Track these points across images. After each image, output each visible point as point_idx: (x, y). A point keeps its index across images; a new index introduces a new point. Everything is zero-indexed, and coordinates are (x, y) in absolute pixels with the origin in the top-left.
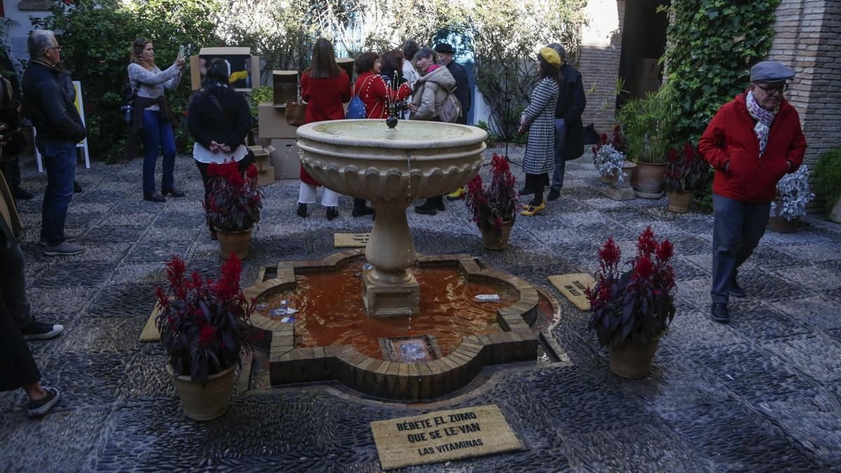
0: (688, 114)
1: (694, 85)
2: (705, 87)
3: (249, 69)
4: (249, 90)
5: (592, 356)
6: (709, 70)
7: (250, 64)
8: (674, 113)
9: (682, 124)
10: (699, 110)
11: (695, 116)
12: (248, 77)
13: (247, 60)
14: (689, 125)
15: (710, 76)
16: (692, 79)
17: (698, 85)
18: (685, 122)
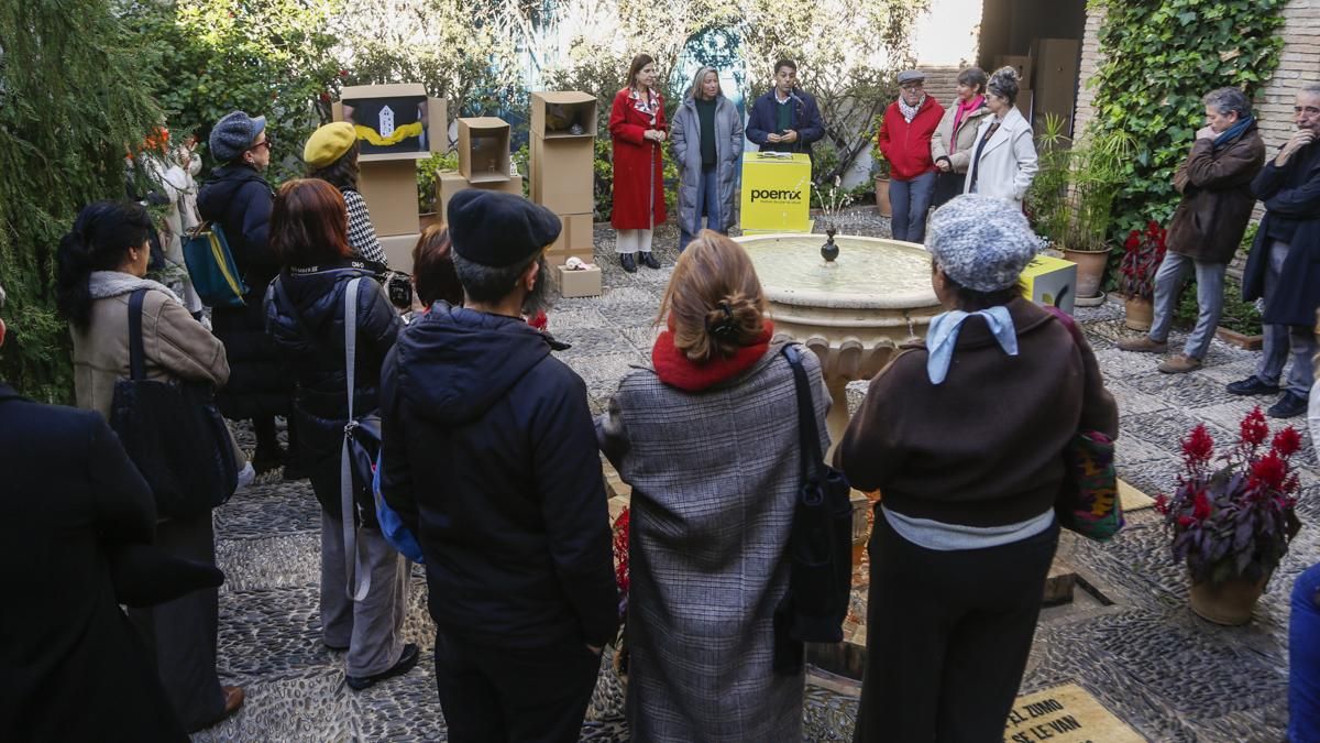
0: (1143, 171)
1: (1156, 125)
2: (1173, 130)
3: (424, 119)
4: (428, 155)
5: (1154, 591)
6: (1179, 104)
7: (427, 109)
8: (1122, 172)
9: (1135, 187)
10: (1162, 166)
11: (1155, 174)
12: (423, 133)
13: (421, 104)
14: (1147, 188)
15: (1183, 112)
16: (1151, 117)
17: (1163, 126)
18: (1142, 185)
